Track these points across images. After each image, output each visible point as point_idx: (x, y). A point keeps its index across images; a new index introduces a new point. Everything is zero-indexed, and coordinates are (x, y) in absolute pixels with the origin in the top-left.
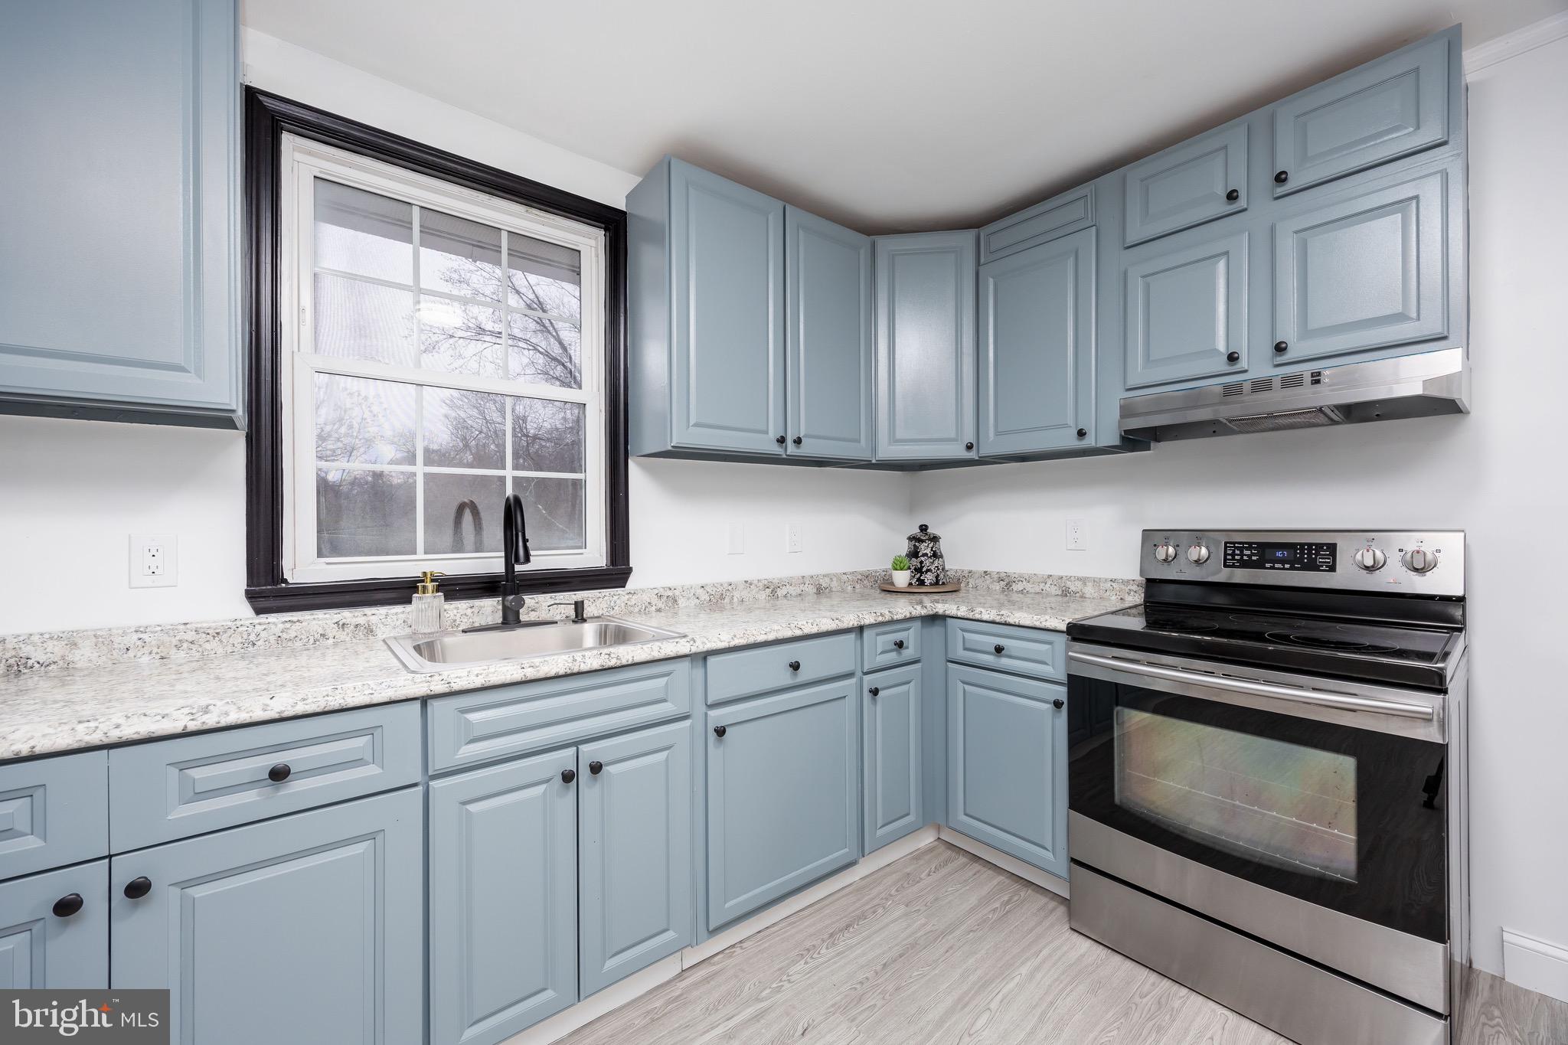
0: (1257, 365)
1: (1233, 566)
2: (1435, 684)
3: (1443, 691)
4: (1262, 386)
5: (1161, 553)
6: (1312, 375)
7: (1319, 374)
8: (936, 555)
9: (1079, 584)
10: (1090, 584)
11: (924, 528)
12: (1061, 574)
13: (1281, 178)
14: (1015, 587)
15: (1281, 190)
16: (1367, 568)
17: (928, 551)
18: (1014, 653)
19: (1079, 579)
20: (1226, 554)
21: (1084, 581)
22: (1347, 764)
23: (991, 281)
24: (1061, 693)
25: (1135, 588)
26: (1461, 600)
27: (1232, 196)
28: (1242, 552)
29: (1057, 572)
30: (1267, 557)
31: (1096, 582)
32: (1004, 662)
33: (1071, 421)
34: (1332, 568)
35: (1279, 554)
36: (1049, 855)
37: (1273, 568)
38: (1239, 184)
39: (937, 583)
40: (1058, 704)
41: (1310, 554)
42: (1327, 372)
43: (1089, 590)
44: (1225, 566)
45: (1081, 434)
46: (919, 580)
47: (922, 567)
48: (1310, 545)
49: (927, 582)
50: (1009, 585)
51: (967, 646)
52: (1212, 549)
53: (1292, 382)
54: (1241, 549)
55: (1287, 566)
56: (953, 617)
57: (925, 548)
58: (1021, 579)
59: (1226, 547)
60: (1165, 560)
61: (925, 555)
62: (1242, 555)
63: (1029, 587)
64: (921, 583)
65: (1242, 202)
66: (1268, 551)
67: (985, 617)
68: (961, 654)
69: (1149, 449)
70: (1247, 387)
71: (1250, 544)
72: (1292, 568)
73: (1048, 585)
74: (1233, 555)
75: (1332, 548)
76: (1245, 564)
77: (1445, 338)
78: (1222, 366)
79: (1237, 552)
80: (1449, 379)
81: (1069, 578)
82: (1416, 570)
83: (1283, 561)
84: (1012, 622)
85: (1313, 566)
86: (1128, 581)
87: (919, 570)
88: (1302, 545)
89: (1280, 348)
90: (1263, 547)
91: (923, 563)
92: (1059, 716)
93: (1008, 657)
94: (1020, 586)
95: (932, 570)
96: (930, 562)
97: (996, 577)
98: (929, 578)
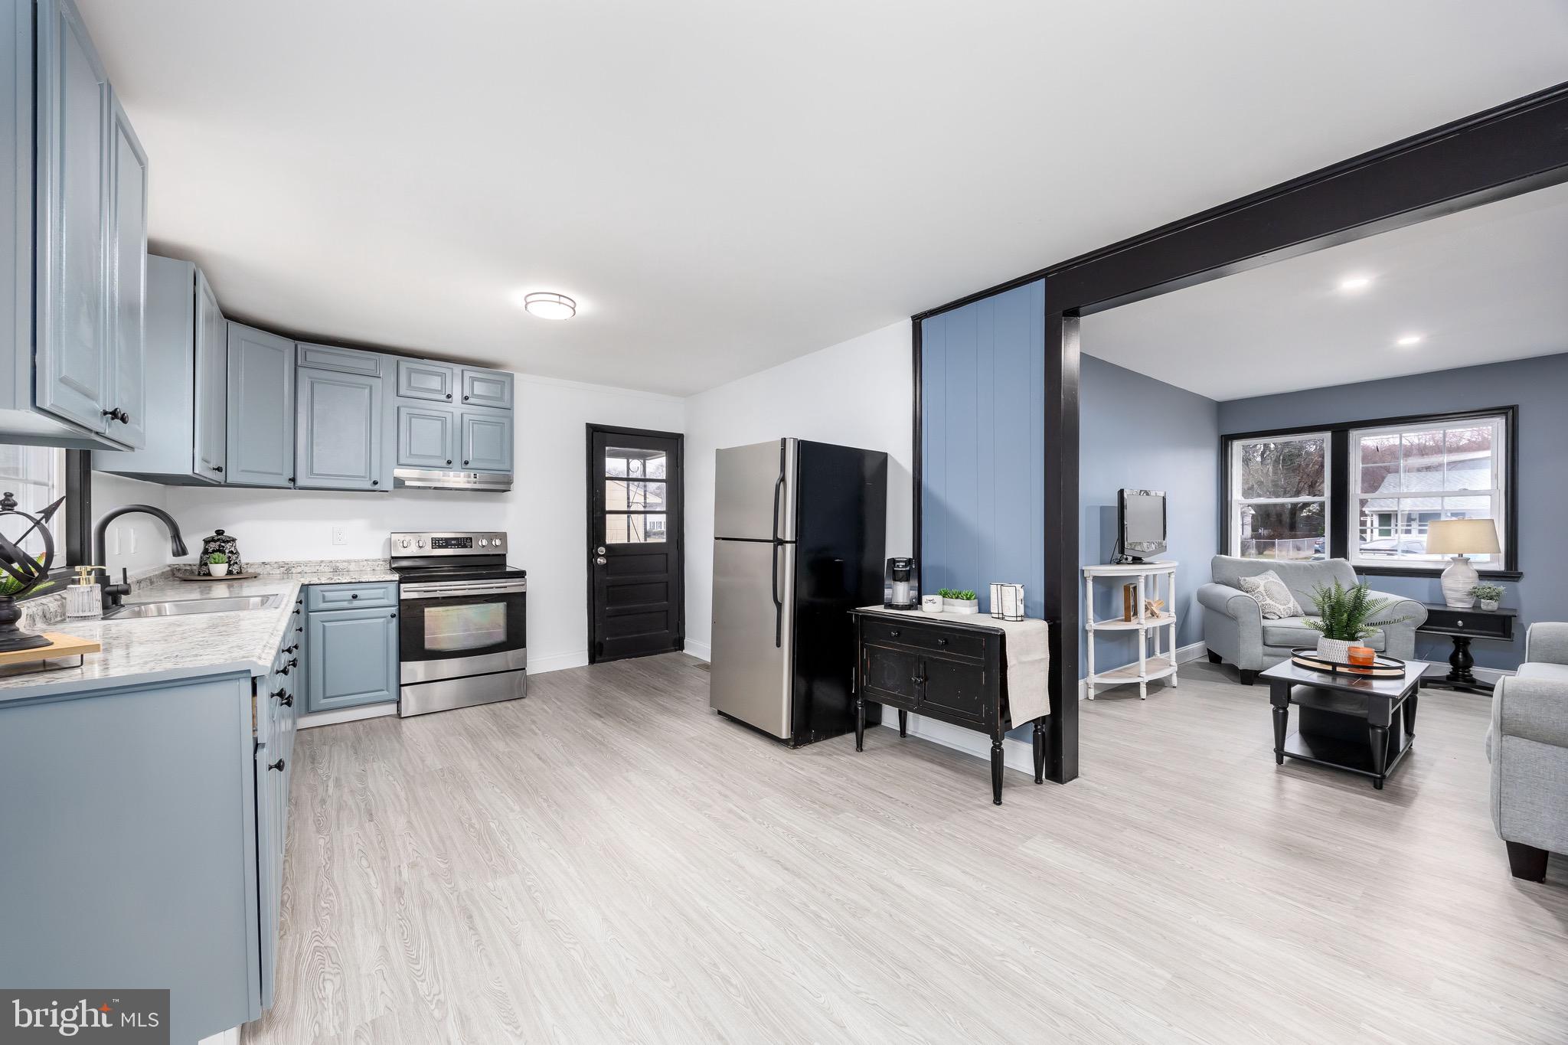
2: (521, 575)
3: (524, 577)
6: (474, 475)
7: (476, 474)
8: (237, 553)
9: (345, 564)
10: (353, 563)
11: (220, 532)
12: (331, 559)
13: (466, 398)
14: (294, 570)
15: (465, 401)
16: (482, 546)
17: (233, 549)
20: (432, 543)
21: (349, 562)
22: (504, 605)
24: (394, 611)
27: (449, 396)
29: (327, 558)
30: (448, 544)
31: (357, 561)
32: (357, 603)
34: (472, 547)
35: (453, 542)
37: (450, 548)
40: (392, 616)
41: (464, 542)
42: (479, 474)
43: (352, 567)
44: (435, 548)
45: (375, 483)
46: (229, 570)
48: (464, 538)
49: (235, 572)
51: (327, 600)
55: (456, 547)
56: (316, 585)
57: (227, 547)
58: (299, 564)
59: (433, 540)
61: (231, 552)
62: (439, 543)
63: (307, 569)
65: (451, 400)
68: (322, 605)
72: (458, 548)
73: (323, 566)
74: (435, 543)
75: (470, 539)
76: (440, 547)
78: (445, 464)
79: (437, 541)
81: (337, 562)
83: (454, 545)
84: (364, 580)
85: (465, 546)
87: (229, 563)
88: (461, 538)
89: (466, 463)
90: (447, 540)
91: (230, 557)
92: (392, 622)
93: (360, 600)
94: (299, 570)
95: (236, 563)
96: (234, 557)
97: (276, 565)
98: (235, 569)
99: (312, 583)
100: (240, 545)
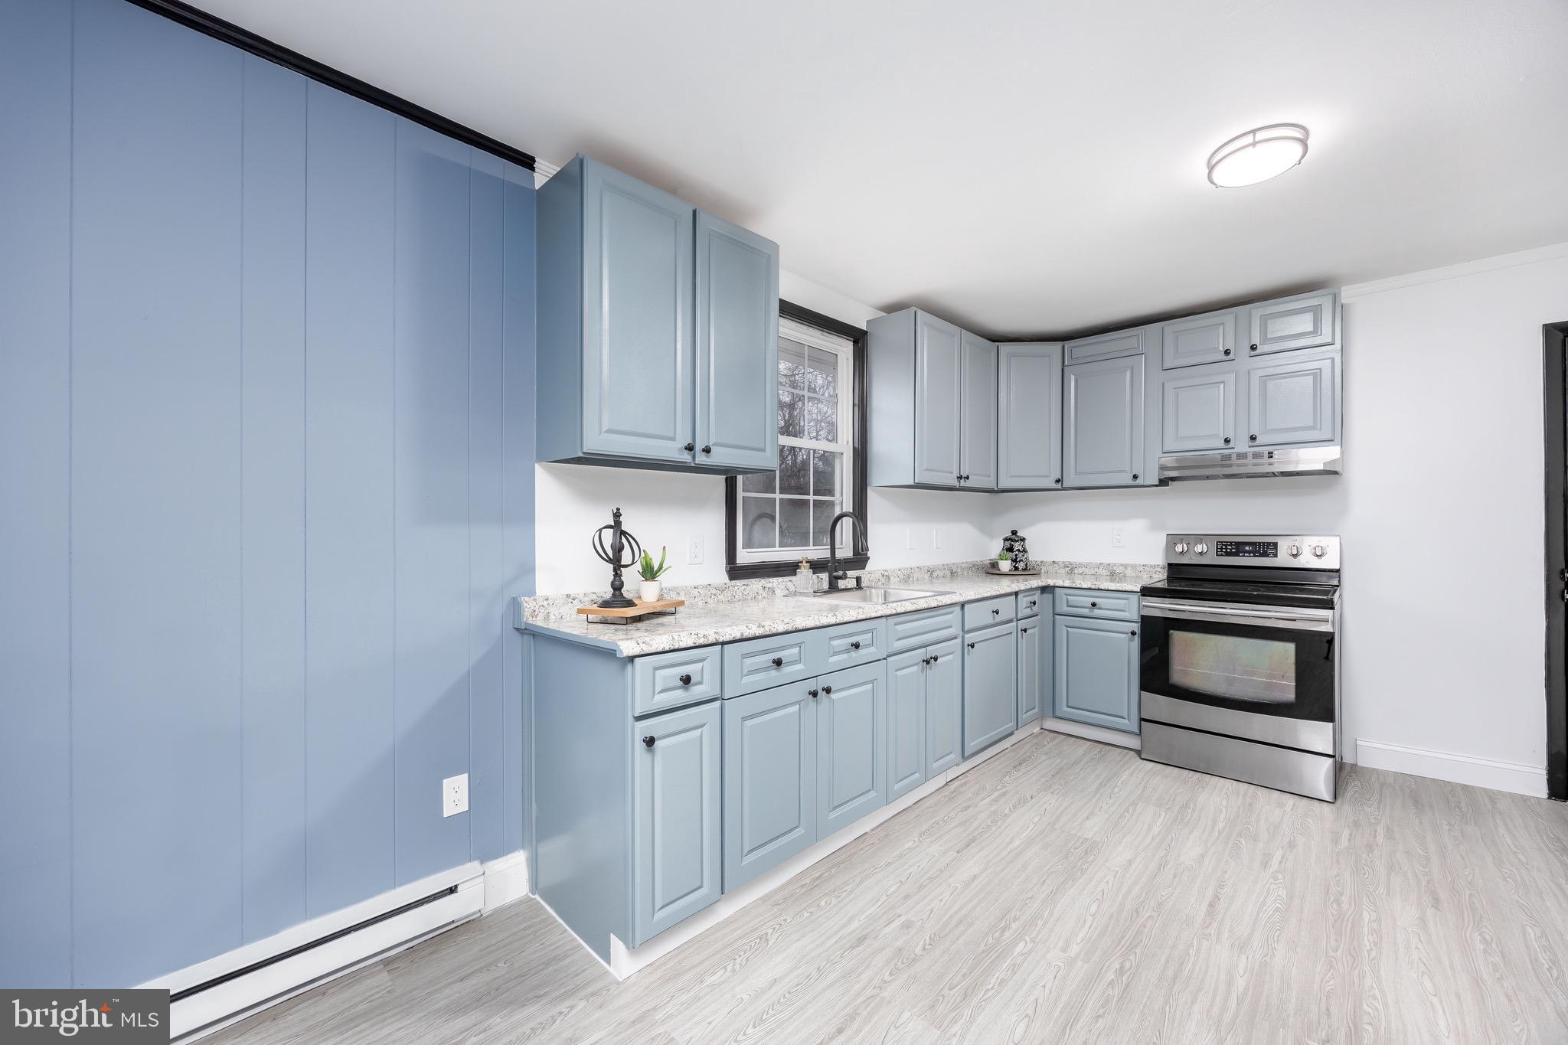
0: (1241, 446)
1: (1222, 555)
2: (1329, 605)
3: (1333, 608)
4: (1241, 456)
5: (1179, 548)
6: (1269, 453)
7: (1272, 453)
8: (1025, 551)
9: (1122, 568)
10: (1129, 568)
11: (1014, 533)
12: (1109, 562)
13: (1253, 348)
14: (1076, 571)
15: (1253, 353)
16: (1293, 555)
17: (1020, 548)
18: (1103, 607)
19: (1122, 565)
20: (1217, 548)
21: (1125, 566)
22: (1291, 647)
23: (1073, 377)
24: (1136, 627)
25: (1159, 569)
26: (1338, 571)
27: (1227, 352)
28: (1226, 547)
29: (1106, 561)
30: (1241, 550)
31: (1134, 567)
32: (1097, 612)
33: (1128, 468)
34: (1276, 556)
35: (1247, 548)
36: (1126, 721)
37: (1243, 556)
38: (1230, 346)
39: (1026, 569)
40: (1133, 633)
41: (1264, 548)
42: (1276, 452)
43: (1129, 572)
44: (1217, 555)
45: (1135, 477)
46: (1014, 566)
47: (1017, 558)
48: (1264, 543)
49: (1020, 569)
50: (1072, 570)
51: (1070, 604)
52: (1209, 545)
53: (1256, 456)
54: (1226, 546)
55: (1252, 555)
56: (1060, 587)
57: (1017, 546)
58: (1080, 565)
59: (1217, 545)
60: (1181, 553)
61: (1018, 550)
62: (1226, 549)
63: (1086, 571)
64: (1016, 569)
65: (1231, 356)
66: (1241, 546)
67: (1085, 586)
68: (1065, 609)
69: (1168, 485)
70: (1234, 457)
71: (1231, 543)
72: (1254, 556)
73: (1101, 569)
74: (1221, 549)
75: (1275, 545)
76: (1228, 554)
77: (1333, 440)
78: (1222, 444)
79: (1224, 547)
80: (1334, 461)
81: (1115, 565)
82: (1317, 556)
83: (1249, 552)
84: (1103, 588)
85: (1265, 554)
86: (1155, 566)
87: (1014, 560)
88: (1260, 543)
89: (1253, 438)
90: (1238, 544)
91: (1016, 555)
92: (1133, 640)
93: (1100, 609)
94: (1080, 571)
95: (1022, 561)
96: (1020, 555)
97: (1062, 565)
98: (1021, 565)
99: (1056, 585)
100: (1028, 545)
